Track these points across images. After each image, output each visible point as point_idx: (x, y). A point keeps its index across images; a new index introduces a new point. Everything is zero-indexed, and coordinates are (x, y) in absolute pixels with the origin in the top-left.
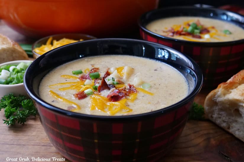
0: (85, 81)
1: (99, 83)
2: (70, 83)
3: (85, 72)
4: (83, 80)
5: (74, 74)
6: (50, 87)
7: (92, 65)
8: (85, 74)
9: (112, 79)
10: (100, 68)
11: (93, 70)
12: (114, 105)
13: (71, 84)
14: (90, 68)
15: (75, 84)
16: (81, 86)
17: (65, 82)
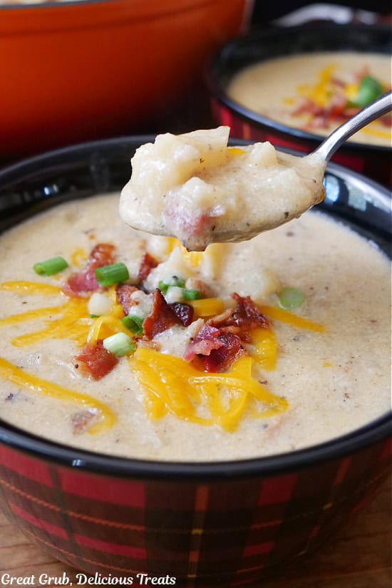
0: (88, 299)
1: (137, 303)
2: (43, 311)
3: (75, 263)
4: (80, 298)
5: (42, 273)
7: (90, 234)
8: (75, 270)
9: (173, 281)
10: (117, 243)
11: (98, 254)
12: (219, 386)
13: (46, 318)
14: (87, 245)
15: (59, 316)
16: (83, 319)
17: (25, 309)
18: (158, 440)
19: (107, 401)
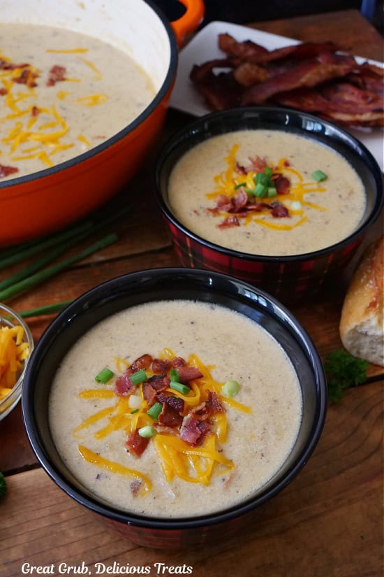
0: (128, 397)
2: (106, 411)
4: (124, 397)
6: (76, 434)
13: (109, 416)
15: (115, 413)
16: (127, 414)
17: (96, 410)
18: (174, 495)
19: (145, 472)
